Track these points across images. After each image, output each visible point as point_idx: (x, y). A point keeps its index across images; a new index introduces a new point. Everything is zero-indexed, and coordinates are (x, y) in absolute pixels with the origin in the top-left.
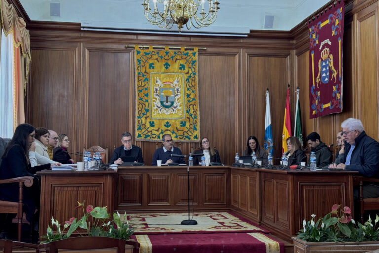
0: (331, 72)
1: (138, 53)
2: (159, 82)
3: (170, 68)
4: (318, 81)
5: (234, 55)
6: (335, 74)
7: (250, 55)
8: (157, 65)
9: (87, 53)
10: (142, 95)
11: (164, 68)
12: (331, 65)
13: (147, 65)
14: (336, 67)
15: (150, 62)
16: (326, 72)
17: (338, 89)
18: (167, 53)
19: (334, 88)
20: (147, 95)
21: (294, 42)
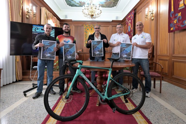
0: (131, 28)
1: (85, 26)
2: (90, 33)
3: (92, 30)
4: (128, 31)
5: (108, 26)
6: (131, 29)
7: (112, 26)
8: (89, 29)
9: (74, 27)
10: (86, 36)
11: (91, 30)
12: (131, 27)
13: (87, 29)
14: (132, 27)
15: (88, 28)
16: (129, 29)
17: (132, 33)
18: (91, 26)
19: (131, 33)
20: (87, 36)
21: (123, 23)
